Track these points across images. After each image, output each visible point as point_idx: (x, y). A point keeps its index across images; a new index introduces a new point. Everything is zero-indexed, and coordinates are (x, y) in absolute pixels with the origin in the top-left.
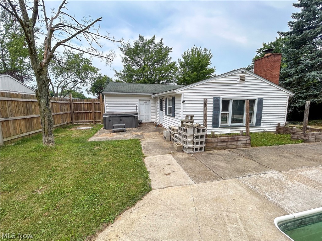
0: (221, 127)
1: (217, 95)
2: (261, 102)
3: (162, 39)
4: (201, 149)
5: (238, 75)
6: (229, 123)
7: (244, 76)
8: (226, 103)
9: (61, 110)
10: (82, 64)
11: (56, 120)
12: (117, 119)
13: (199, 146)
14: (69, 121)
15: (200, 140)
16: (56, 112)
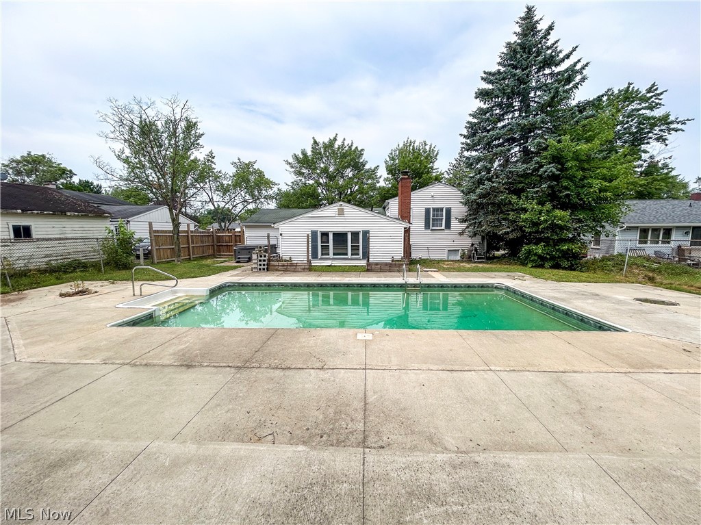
0: (321, 259)
1: (315, 228)
2: (366, 233)
3: (344, 140)
4: (264, 269)
5: (336, 208)
6: (331, 256)
7: (343, 209)
8: (325, 235)
9: (202, 242)
10: (252, 178)
11: (195, 251)
12: (246, 251)
13: (262, 267)
14: (210, 253)
15: (262, 263)
16: (196, 243)
